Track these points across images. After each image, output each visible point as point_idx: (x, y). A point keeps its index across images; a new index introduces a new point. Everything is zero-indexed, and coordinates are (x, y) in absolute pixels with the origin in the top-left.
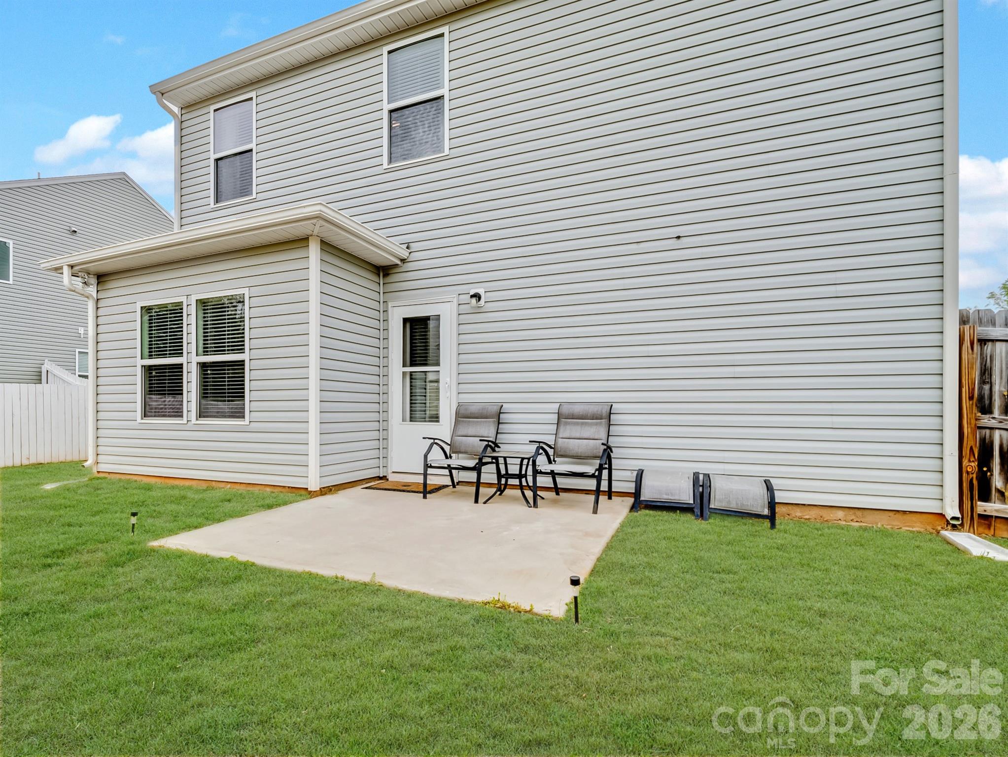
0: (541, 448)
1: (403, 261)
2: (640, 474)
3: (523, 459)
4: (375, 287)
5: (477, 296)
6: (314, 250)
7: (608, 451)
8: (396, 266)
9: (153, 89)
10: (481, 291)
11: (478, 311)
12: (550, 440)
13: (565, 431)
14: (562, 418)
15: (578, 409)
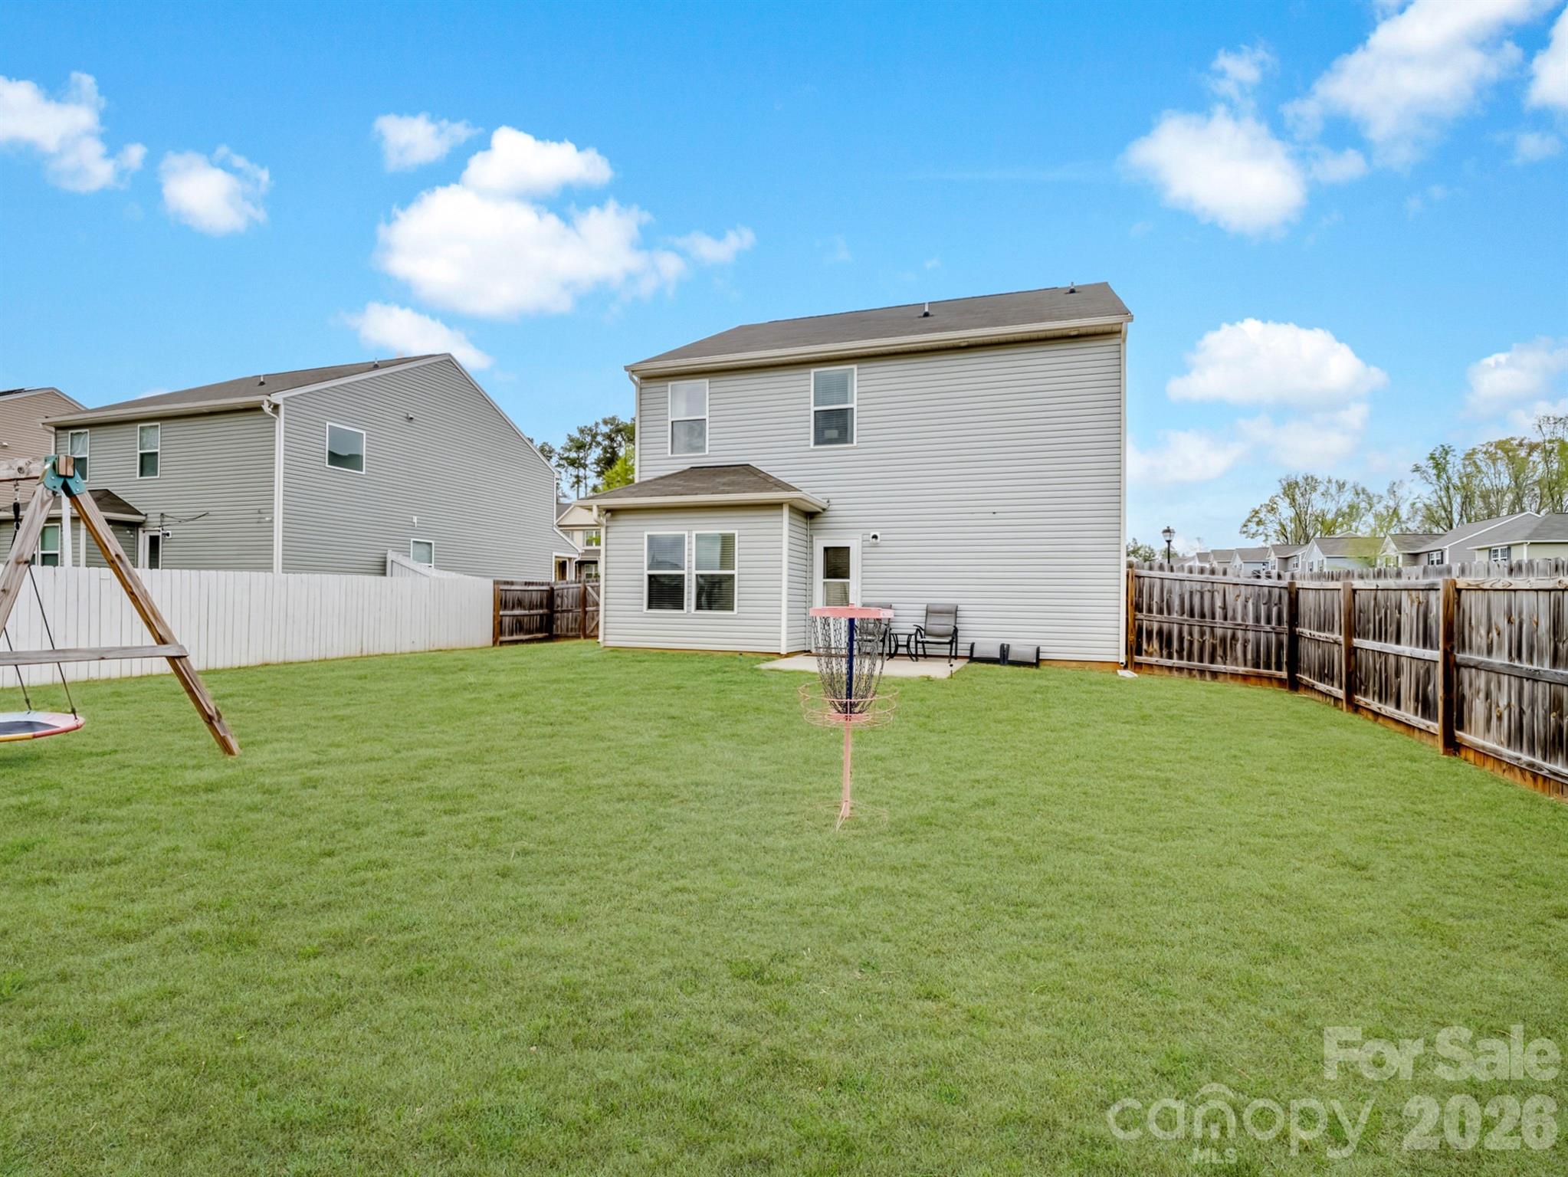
0: (919, 629)
1: (824, 510)
2: (973, 645)
3: (910, 635)
4: (804, 526)
5: (875, 537)
6: (786, 510)
7: (956, 630)
8: (819, 513)
9: (627, 368)
10: (877, 534)
11: (875, 546)
12: (923, 626)
13: (931, 620)
14: (929, 612)
15: (938, 608)
